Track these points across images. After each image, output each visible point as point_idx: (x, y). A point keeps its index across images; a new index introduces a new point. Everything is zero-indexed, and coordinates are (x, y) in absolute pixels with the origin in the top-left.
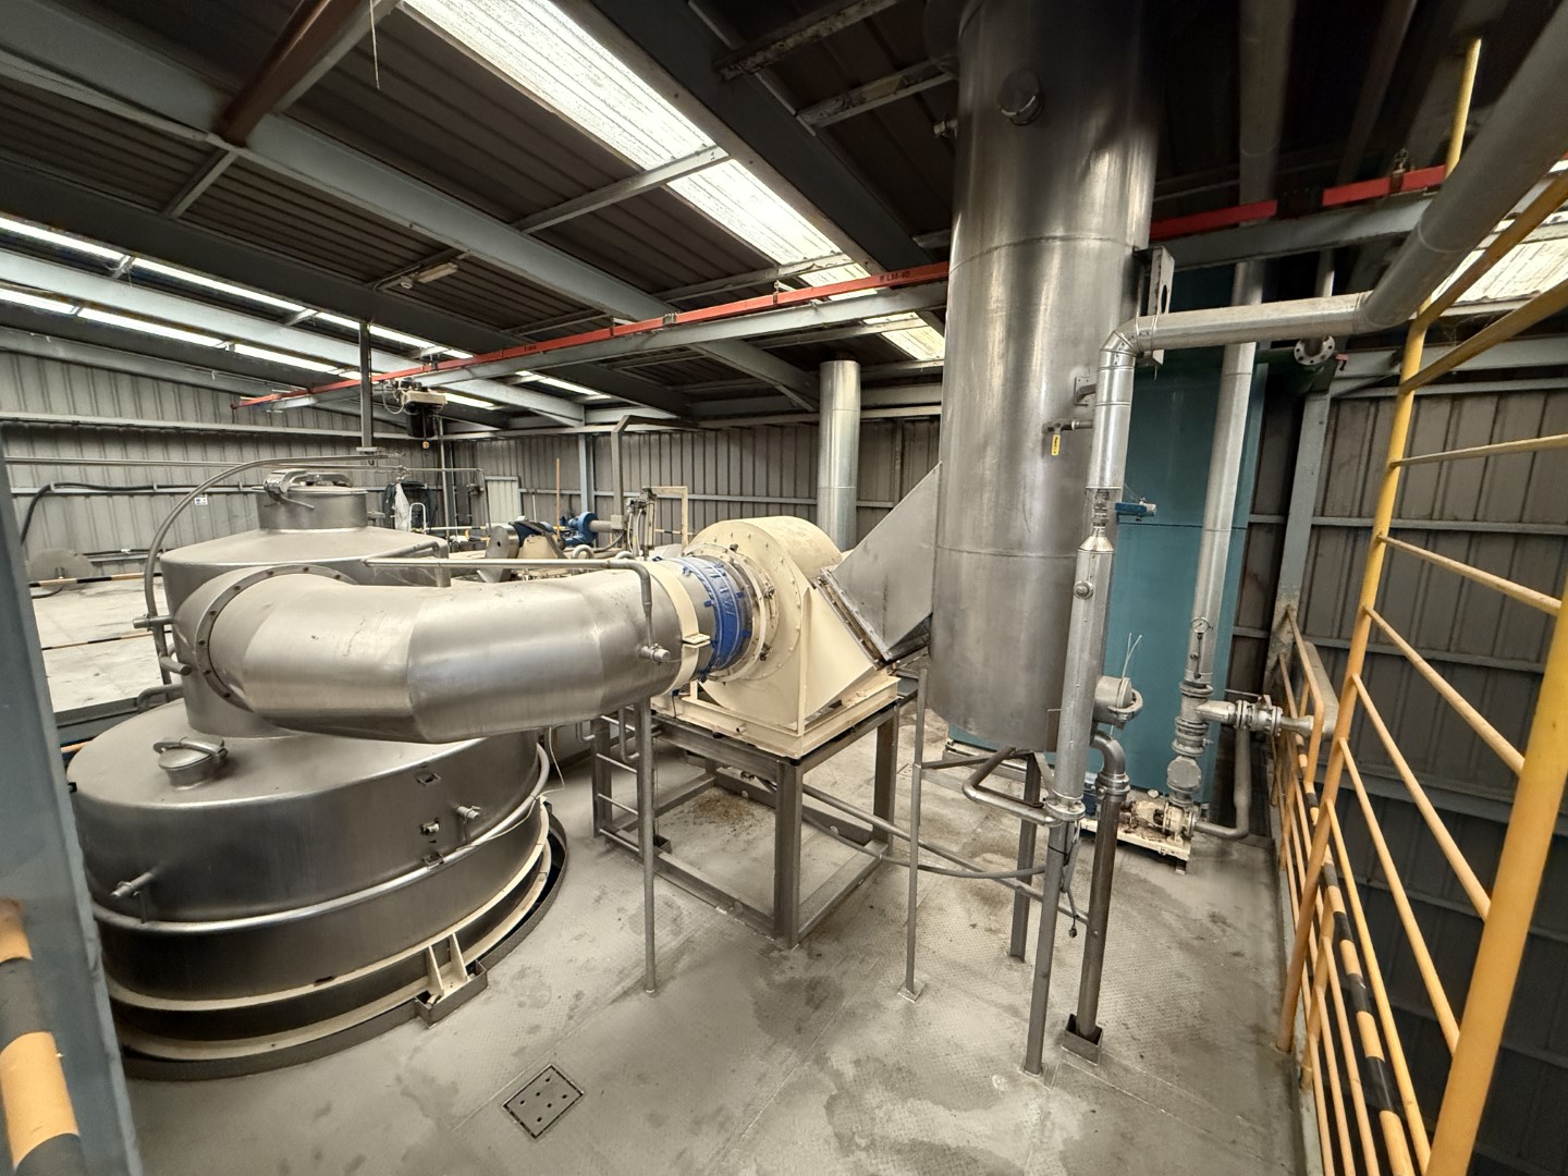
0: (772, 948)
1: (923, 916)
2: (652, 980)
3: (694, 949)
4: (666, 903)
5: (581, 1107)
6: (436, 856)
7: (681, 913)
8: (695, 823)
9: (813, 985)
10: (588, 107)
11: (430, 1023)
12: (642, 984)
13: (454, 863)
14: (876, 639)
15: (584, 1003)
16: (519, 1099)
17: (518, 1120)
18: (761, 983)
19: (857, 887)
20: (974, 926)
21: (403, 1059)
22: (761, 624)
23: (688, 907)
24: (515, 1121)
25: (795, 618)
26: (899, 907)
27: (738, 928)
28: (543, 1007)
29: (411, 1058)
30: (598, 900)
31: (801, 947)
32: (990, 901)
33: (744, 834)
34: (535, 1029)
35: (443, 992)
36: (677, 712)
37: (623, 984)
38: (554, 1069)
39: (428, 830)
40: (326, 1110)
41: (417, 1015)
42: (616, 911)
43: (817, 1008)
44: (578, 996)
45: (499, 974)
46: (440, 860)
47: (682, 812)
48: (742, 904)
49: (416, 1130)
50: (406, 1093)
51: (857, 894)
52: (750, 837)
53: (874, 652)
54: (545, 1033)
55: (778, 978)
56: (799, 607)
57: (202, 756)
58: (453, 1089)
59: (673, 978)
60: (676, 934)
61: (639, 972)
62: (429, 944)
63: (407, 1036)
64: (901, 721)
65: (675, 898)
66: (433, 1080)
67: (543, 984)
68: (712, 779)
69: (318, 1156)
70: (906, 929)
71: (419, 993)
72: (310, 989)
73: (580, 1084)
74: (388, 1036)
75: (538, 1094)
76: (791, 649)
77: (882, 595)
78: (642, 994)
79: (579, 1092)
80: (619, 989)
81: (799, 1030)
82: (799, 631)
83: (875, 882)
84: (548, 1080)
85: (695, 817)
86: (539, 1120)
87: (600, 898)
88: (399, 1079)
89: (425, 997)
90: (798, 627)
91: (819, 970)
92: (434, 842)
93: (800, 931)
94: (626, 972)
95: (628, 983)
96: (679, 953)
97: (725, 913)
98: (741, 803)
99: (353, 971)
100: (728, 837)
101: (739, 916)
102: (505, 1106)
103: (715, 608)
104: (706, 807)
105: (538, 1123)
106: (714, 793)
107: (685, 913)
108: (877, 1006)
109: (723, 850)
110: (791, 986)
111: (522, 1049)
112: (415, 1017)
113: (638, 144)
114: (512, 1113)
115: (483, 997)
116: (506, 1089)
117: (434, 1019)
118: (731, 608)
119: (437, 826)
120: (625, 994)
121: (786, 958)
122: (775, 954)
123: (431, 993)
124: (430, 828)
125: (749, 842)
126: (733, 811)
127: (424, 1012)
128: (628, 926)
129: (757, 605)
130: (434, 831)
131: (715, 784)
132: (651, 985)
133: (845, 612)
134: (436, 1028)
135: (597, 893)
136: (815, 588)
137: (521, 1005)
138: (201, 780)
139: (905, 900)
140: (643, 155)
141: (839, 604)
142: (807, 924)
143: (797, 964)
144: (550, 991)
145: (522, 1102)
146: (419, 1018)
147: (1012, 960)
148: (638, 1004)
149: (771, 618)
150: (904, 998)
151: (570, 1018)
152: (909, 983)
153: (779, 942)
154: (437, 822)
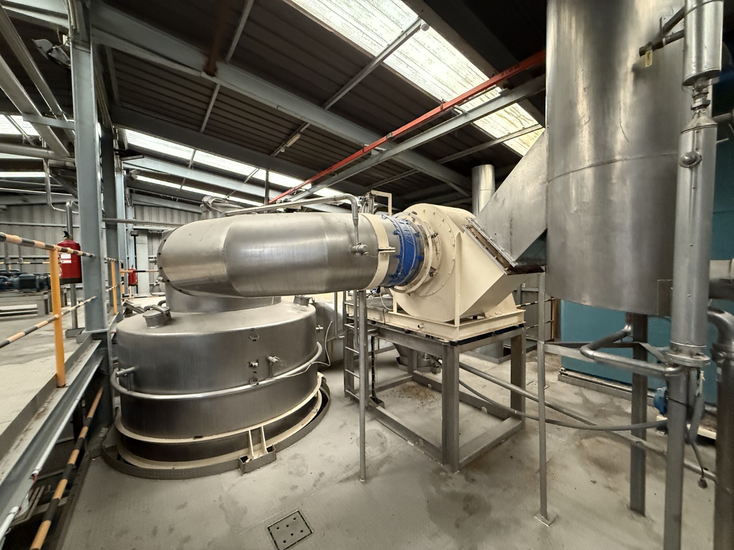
0: (442, 470)
1: (551, 469)
2: (364, 473)
3: (391, 462)
4: (378, 435)
5: (310, 541)
6: (255, 380)
7: (386, 441)
8: (399, 397)
9: (468, 499)
10: (347, 23)
11: (244, 472)
12: (358, 476)
13: (265, 386)
14: (506, 255)
15: (323, 479)
16: (277, 526)
17: (273, 538)
18: (433, 489)
19: (500, 443)
20: (594, 482)
21: (226, 489)
22: (430, 255)
23: (390, 437)
24: (271, 539)
25: (452, 253)
26: (532, 460)
27: (420, 455)
28: (301, 477)
29: (230, 489)
30: (341, 427)
31: (460, 473)
32: (606, 466)
33: (428, 405)
34: (294, 487)
35: (253, 457)
36: (386, 321)
37: (347, 473)
38: (300, 513)
39: (252, 365)
40: (182, 506)
41: (239, 467)
42: (350, 434)
43: (471, 513)
44: (321, 474)
45: (283, 455)
46: (257, 382)
47: (393, 391)
48: (423, 440)
49: (220, 530)
50: (221, 507)
51: (501, 448)
52: (431, 407)
53: (504, 263)
54: (299, 491)
55: (445, 489)
56: (454, 246)
57: (159, 313)
58: (245, 511)
59: (376, 475)
60: (382, 452)
61: (357, 469)
62: (249, 429)
63: (232, 477)
64: (527, 359)
65: (384, 433)
66: (237, 503)
67: (304, 464)
68: (411, 376)
69: (171, 530)
70: (538, 475)
71: (242, 457)
72: (191, 440)
73: (312, 525)
74: (223, 475)
75: (288, 526)
76: (450, 272)
77: (509, 225)
78: (357, 481)
79: (310, 530)
80: (345, 476)
81: (458, 526)
82: (454, 260)
83: (514, 442)
84: (295, 519)
85: (400, 394)
86: (285, 542)
87: (342, 426)
88: (220, 498)
89: (245, 459)
90: (454, 258)
91: (473, 490)
92: (256, 372)
93: (460, 462)
94: (350, 467)
95: (350, 473)
96: (382, 463)
97: (413, 445)
98: (427, 390)
99: (212, 435)
100: (418, 406)
101: (422, 448)
102: (269, 528)
103: (400, 237)
104: (406, 390)
105: (284, 544)
106: (412, 384)
107: (389, 441)
108: (517, 522)
109: (415, 412)
110: (454, 496)
111: (285, 498)
112: (238, 468)
113: (371, 40)
114: (271, 534)
115: (272, 465)
116: (271, 519)
117: (246, 470)
118: (411, 240)
119: (257, 364)
120: (348, 479)
121: (451, 478)
122: (443, 474)
123: (248, 457)
124: (253, 364)
125: (430, 410)
126: (422, 394)
127: (243, 466)
128: (355, 442)
129: (428, 244)
130: (255, 366)
131: (413, 380)
132: (363, 476)
133: (483, 241)
134: (246, 476)
135: (341, 423)
136: (463, 231)
137: (290, 473)
138: (157, 325)
139: (537, 455)
140: (373, 47)
141: (480, 237)
142: (465, 458)
143: (457, 483)
144: (307, 469)
145: (278, 528)
146: (240, 469)
147: (632, 512)
148: (355, 486)
149: (437, 253)
150: (539, 521)
151: (315, 485)
152: (544, 512)
153: (447, 468)
154: (257, 362)
